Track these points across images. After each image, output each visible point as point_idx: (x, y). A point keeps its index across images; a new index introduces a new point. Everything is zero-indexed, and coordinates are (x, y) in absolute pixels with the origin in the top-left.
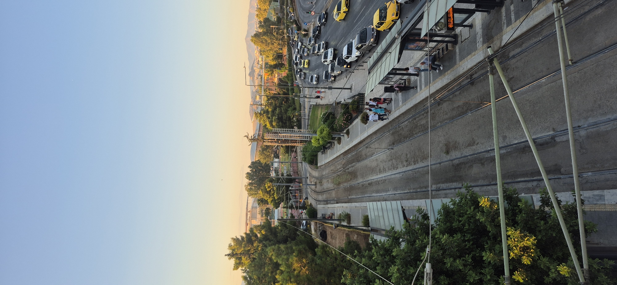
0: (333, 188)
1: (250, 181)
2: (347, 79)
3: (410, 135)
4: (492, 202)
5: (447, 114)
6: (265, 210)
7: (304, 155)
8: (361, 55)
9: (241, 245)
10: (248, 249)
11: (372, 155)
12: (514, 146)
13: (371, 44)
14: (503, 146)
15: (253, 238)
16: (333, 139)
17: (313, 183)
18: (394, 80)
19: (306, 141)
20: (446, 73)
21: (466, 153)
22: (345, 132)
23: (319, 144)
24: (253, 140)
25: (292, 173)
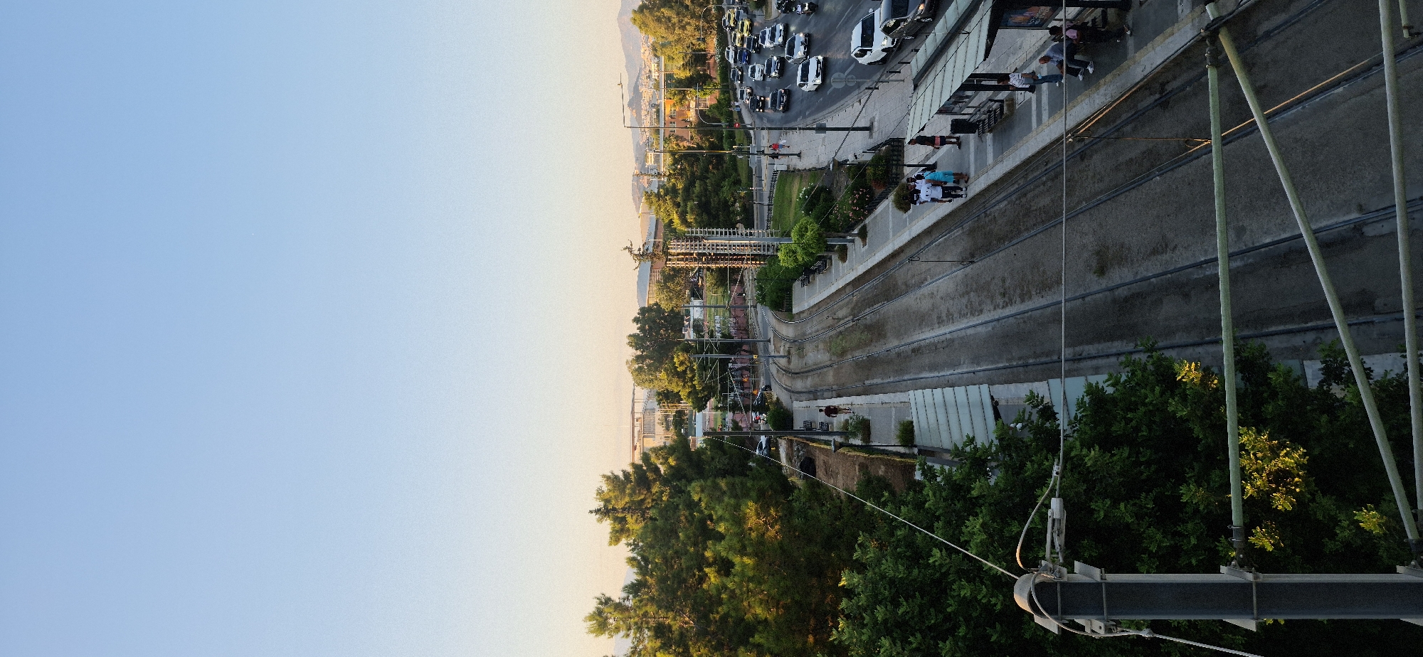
0: (828, 363)
1: (639, 353)
2: (862, 104)
3: (1012, 233)
4: (1207, 372)
5: (1101, 180)
6: (675, 416)
7: (761, 288)
8: (894, 47)
9: (623, 491)
10: (639, 498)
11: (920, 285)
12: (1263, 250)
13: (919, 17)
14: (1236, 250)
15: (650, 476)
16: (830, 248)
17: (782, 354)
18: (975, 102)
19: (764, 257)
20: (1102, 81)
21: (1147, 270)
22: (856, 231)
23: (796, 260)
24: (642, 256)
25: (733, 331)
